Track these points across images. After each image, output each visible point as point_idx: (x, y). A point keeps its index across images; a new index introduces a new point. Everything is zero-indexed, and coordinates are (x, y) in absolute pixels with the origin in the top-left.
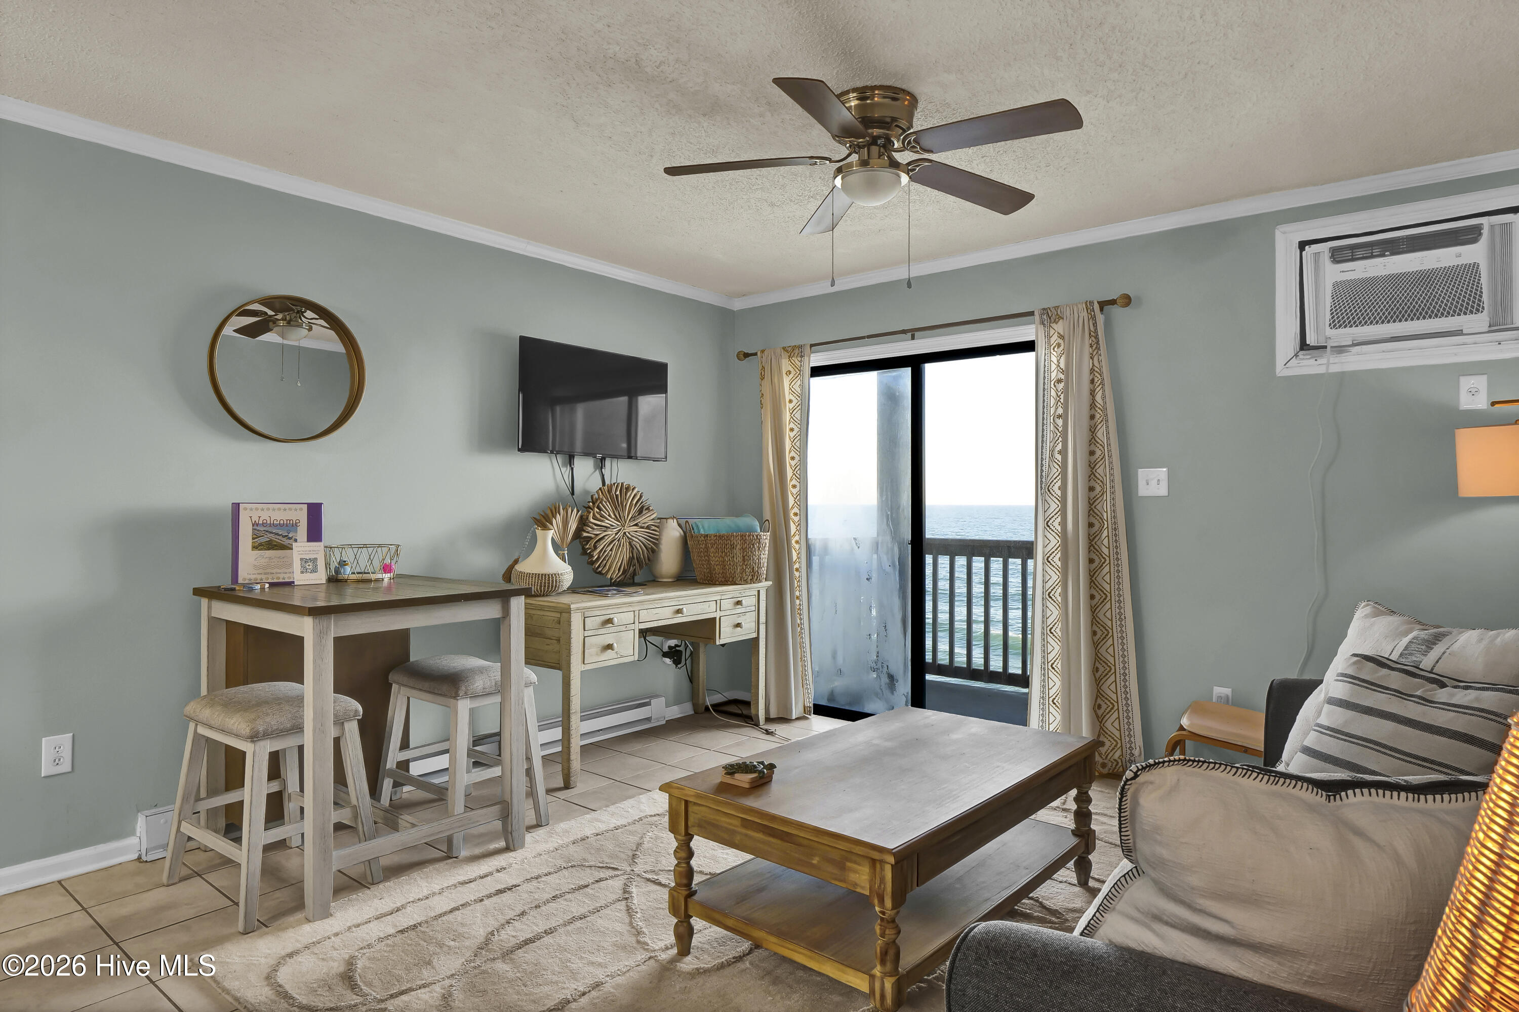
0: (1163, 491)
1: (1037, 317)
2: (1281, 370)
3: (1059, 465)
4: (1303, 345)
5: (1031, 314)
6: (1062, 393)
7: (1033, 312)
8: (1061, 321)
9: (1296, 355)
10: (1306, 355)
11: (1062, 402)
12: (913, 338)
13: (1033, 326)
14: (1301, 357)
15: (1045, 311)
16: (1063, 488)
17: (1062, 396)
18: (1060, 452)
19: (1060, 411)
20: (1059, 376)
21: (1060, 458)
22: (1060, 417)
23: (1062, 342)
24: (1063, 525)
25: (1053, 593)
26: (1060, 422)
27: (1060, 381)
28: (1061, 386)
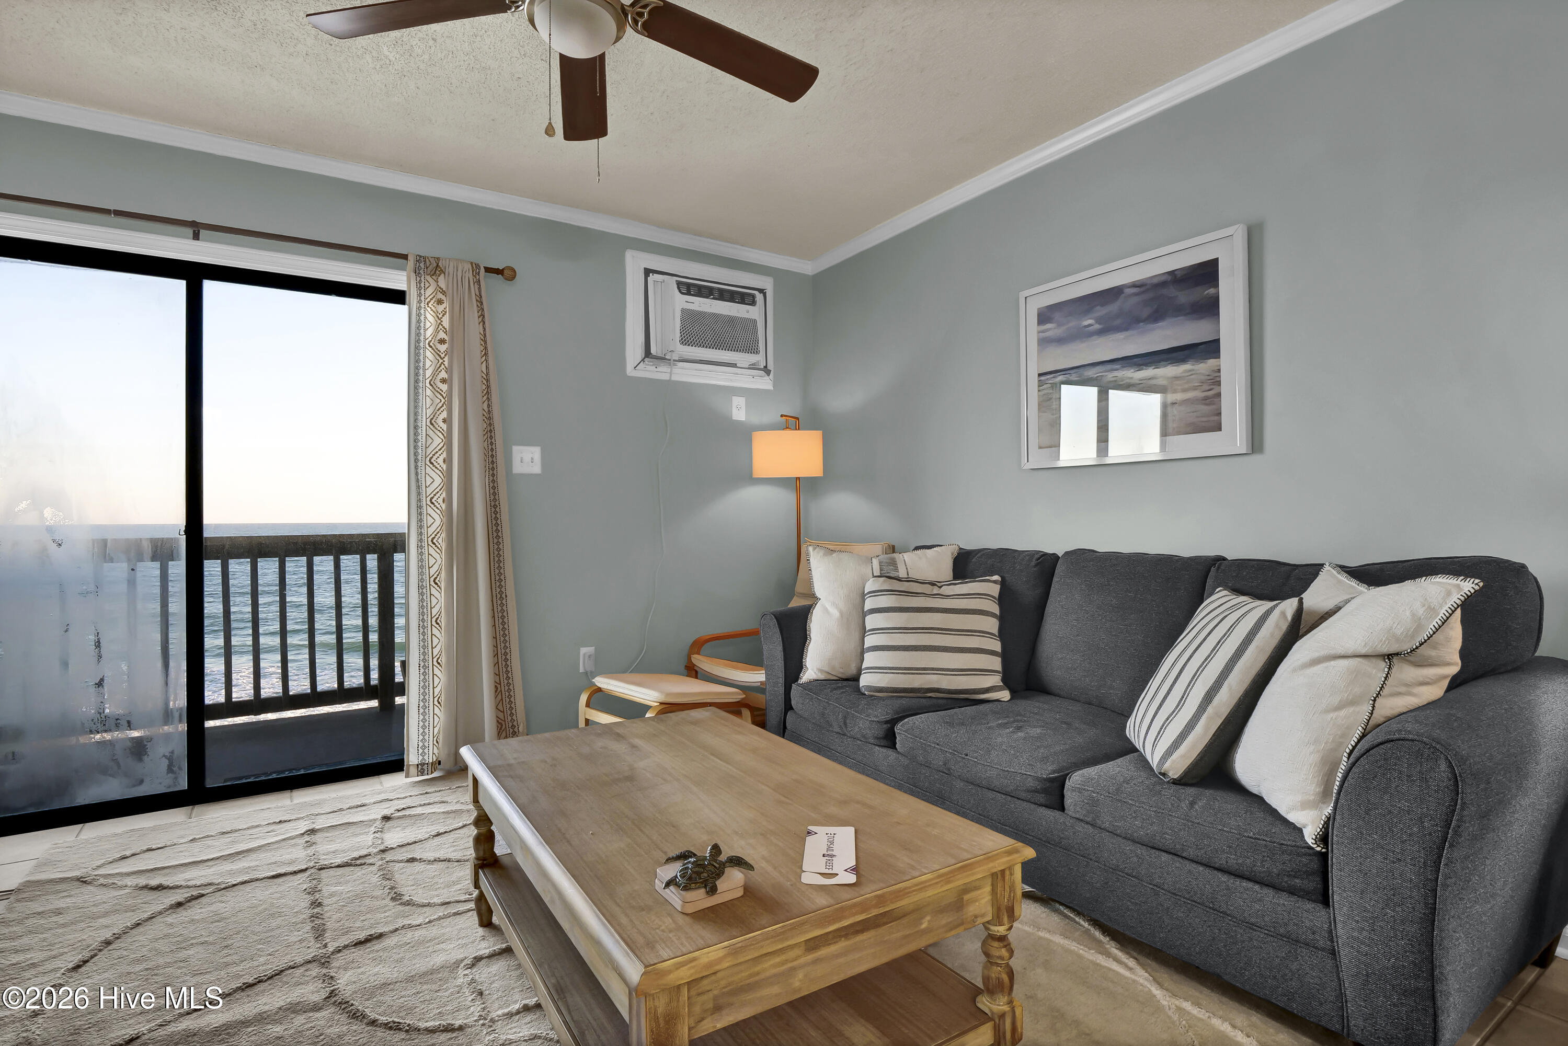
0: (536, 469)
1: (411, 263)
2: (630, 371)
3: (443, 435)
4: (648, 353)
5: (405, 257)
6: (445, 355)
7: (407, 255)
8: (443, 275)
9: (643, 360)
10: (651, 362)
11: (447, 365)
12: (196, 237)
13: (405, 273)
14: (647, 362)
15: (420, 259)
16: (448, 461)
17: (446, 359)
18: (444, 421)
19: (443, 375)
20: (442, 335)
21: (444, 426)
22: (443, 381)
23: (443, 297)
24: (448, 500)
25: (438, 579)
26: (444, 387)
27: (442, 341)
28: (443, 348)
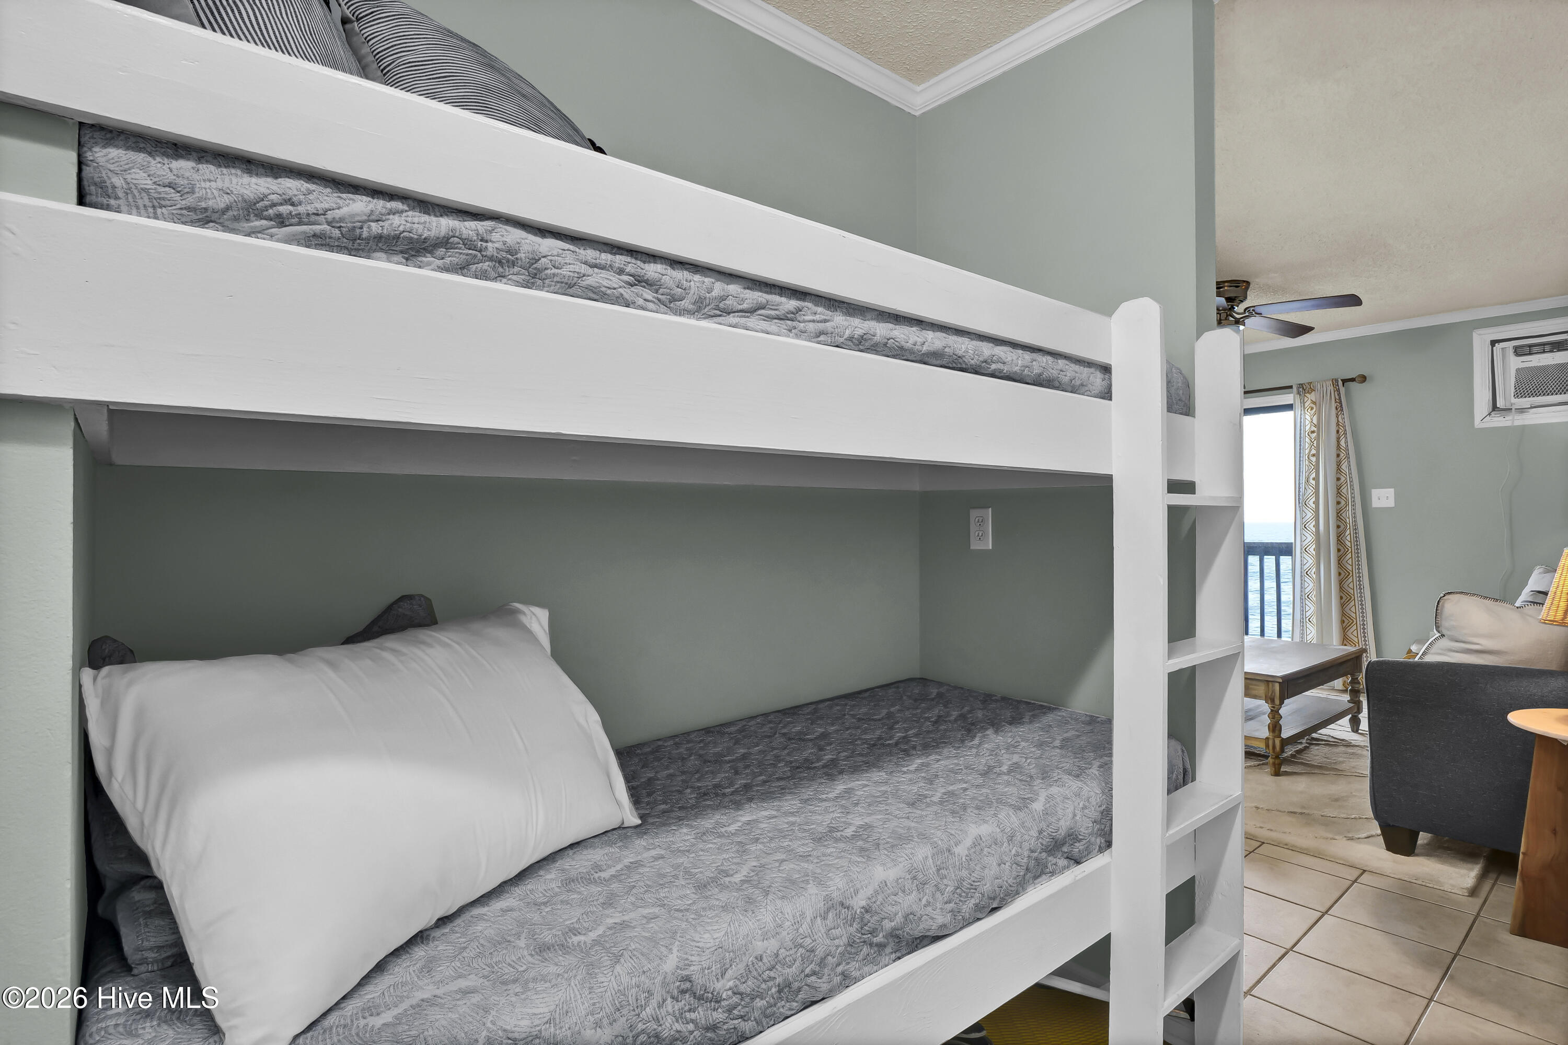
0: (1390, 503)
1: (1295, 389)
2: (1478, 424)
3: (1313, 487)
4: (1495, 407)
5: (1291, 387)
6: (1315, 440)
8: (1313, 392)
9: (1490, 414)
10: (1497, 413)
11: (1315, 445)
13: (1292, 395)
14: (1493, 415)
15: (1301, 386)
16: (1317, 503)
17: (1315, 442)
18: (1314, 479)
19: (1314, 452)
20: (1314, 429)
21: (1313, 482)
22: (1314, 455)
23: (1314, 406)
24: (1317, 526)
25: (1309, 572)
26: (1314, 459)
27: (1313, 432)
28: (1314, 435)
